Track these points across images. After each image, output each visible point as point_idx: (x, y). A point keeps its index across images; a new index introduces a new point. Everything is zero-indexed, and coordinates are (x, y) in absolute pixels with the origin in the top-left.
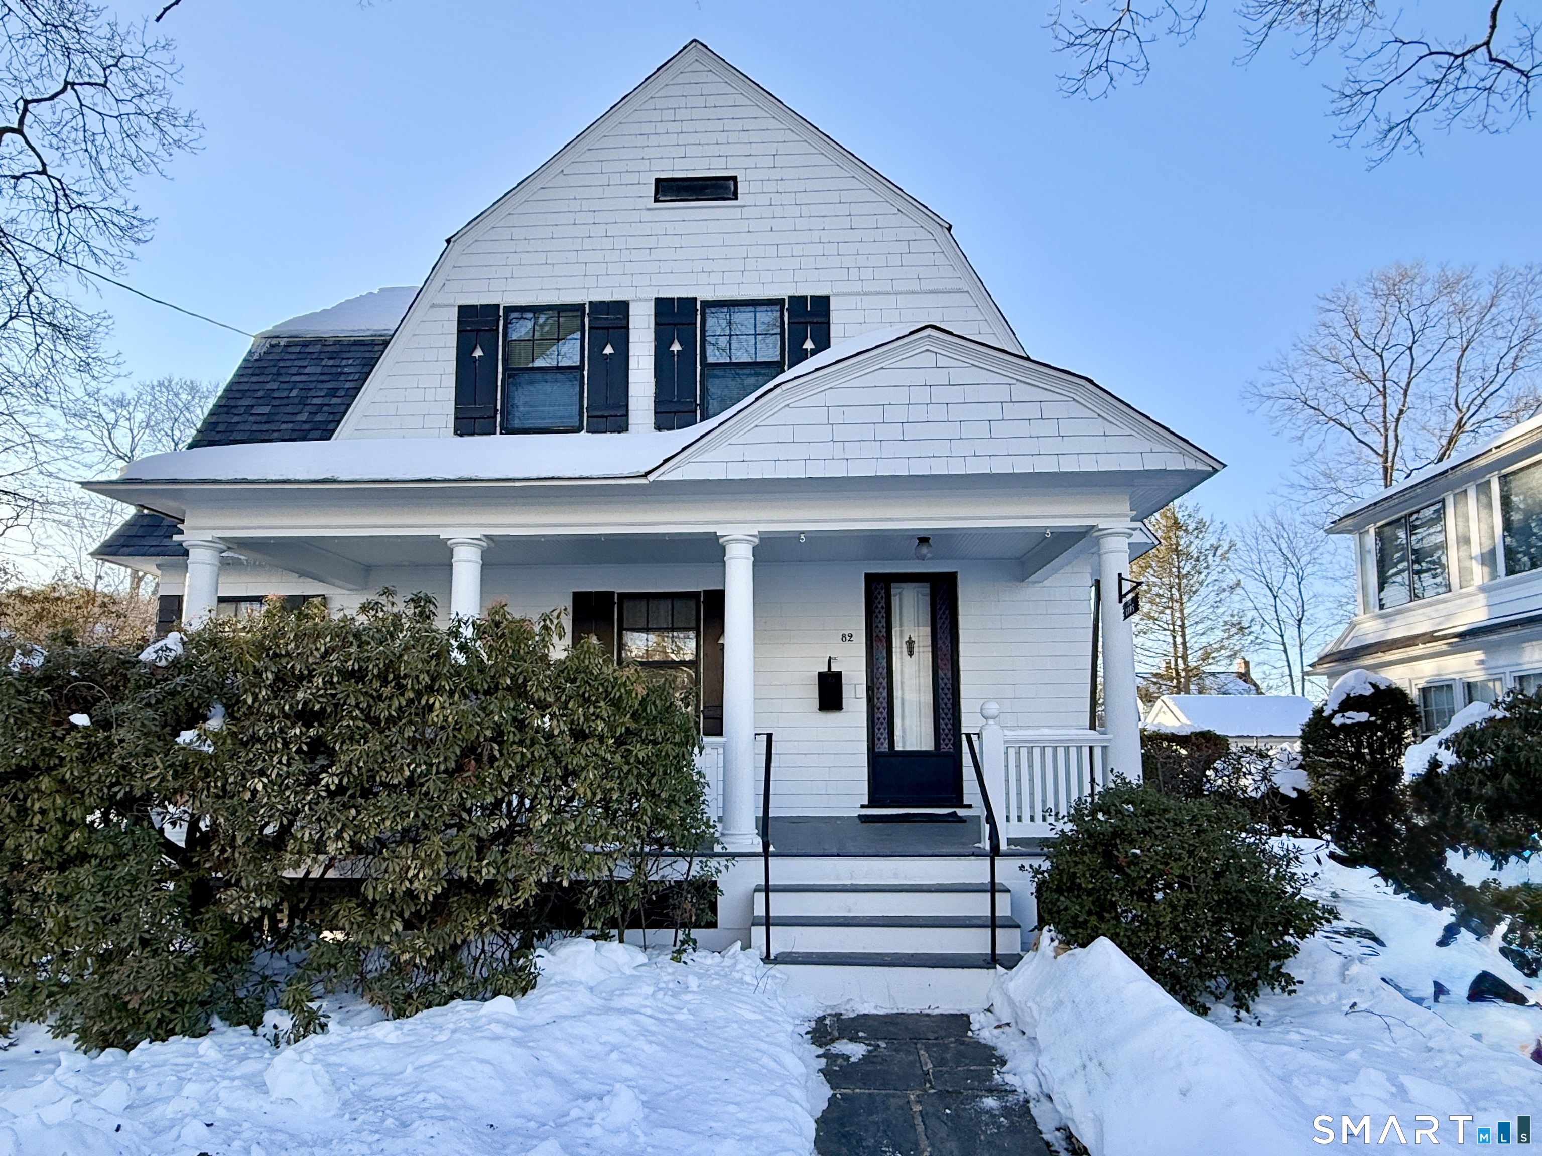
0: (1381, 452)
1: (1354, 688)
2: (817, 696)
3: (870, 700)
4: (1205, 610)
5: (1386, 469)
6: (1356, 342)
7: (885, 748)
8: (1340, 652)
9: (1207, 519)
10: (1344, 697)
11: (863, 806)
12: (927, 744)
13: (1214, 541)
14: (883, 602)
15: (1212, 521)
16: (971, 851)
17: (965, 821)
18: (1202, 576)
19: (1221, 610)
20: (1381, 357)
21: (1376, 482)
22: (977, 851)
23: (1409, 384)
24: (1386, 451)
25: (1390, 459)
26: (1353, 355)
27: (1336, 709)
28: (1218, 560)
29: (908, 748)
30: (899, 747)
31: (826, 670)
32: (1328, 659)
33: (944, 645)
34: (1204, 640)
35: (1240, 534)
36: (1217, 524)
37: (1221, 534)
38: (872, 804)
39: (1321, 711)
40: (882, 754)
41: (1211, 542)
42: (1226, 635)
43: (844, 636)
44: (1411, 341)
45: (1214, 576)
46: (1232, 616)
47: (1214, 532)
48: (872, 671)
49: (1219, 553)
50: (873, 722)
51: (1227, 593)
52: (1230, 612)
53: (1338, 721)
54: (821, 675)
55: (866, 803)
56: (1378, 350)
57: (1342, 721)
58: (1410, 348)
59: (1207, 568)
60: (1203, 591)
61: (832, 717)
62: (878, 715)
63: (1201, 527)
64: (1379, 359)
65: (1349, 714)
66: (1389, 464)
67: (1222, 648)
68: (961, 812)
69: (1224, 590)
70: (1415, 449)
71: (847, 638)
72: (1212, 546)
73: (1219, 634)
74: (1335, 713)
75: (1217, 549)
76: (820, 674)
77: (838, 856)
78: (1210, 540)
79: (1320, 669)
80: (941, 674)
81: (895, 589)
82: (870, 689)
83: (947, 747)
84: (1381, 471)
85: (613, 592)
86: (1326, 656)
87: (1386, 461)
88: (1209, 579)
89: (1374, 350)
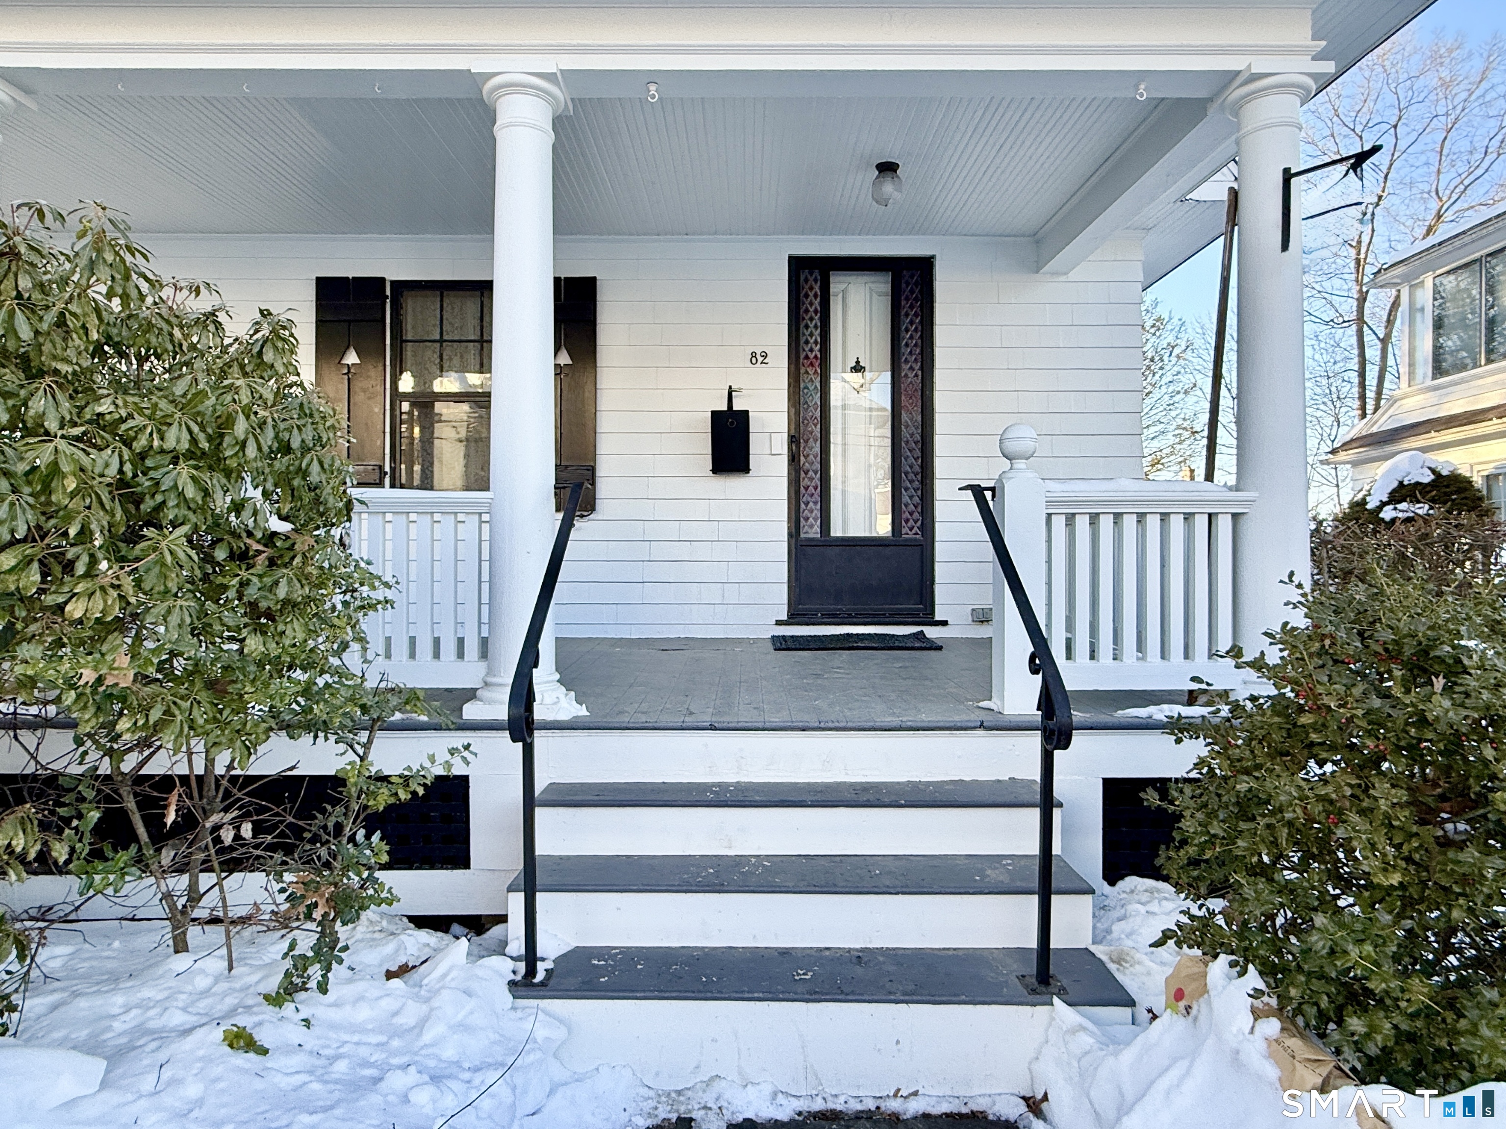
0: (1354, 244)
1: (1408, 474)
2: (709, 450)
3: (793, 459)
4: (1158, 413)
5: (1358, 261)
6: (1335, 119)
7: (812, 531)
8: (1371, 435)
9: (1166, 316)
10: (1395, 484)
11: (779, 623)
12: (883, 527)
13: (1170, 339)
14: (817, 302)
15: (1170, 319)
16: (976, 717)
17: (940, 648)
18: (1157, 377)
19: (1173, 414)
20: (1361, 137)
21: (1346, 276)
22: (988, 719)
23: (1390, 168)
24: (1359, 242)
25: (1363, 250)
26: (1332, 135)
27: (1385, 499)
28: (1174, 359)
29: (852, 533)
30: (836, 531)
31: (725, 408)
32: (1354, 445)
33: (911, 376)
34: (1155, 444)
35: (1200, 331)
36: (1175, 321)
37: (1179, 331)
38: (794, 618)
39: (1364, 502)
40: (811, 543)
41: (1168, 340)
42: (1177, 440)
43: (754, 355)
44: (1396, 119)
45: (1168, 378)
46: (1184, 419)
47: (1172, 330)
48: (798, 413)
49: (1177, 351)
50: (797, 492)
51: (1181, 396)
52: (1182, 416)
53: (1387, 514)
54: (716, 416)
55: (784, 617)
56: (1358, 130)
57: (1394, 514)
58: (1395, 127)
59: (1161, 368)
60: (1156, 394)
61: (733, 483)
62: (805, 482)
63: (1159, 324)
64: (1358, 139)
65: (1403, 506)
66: (1362, 256)
67: (1172, 453)
68: (931, 632)
69: (1178, 392)
70: (1389, 240)
71: (758, 358)
72: (1169, 344)
73: (1170, 439)
74: (1383, 504)
75: (1173, 347)
76: (713, 413)
77: (712, 728)
78: (1169, 338)
79: (1342, 456)
80: (905, 416)
81: (838, 283)
82: (793, 440)
83: (909, 533)
84: (1352, 265)
85: (383, 280)
86: (1352, 440)
87: (1359, 253)
88: (1165, 380)
89: (1353, 130)
